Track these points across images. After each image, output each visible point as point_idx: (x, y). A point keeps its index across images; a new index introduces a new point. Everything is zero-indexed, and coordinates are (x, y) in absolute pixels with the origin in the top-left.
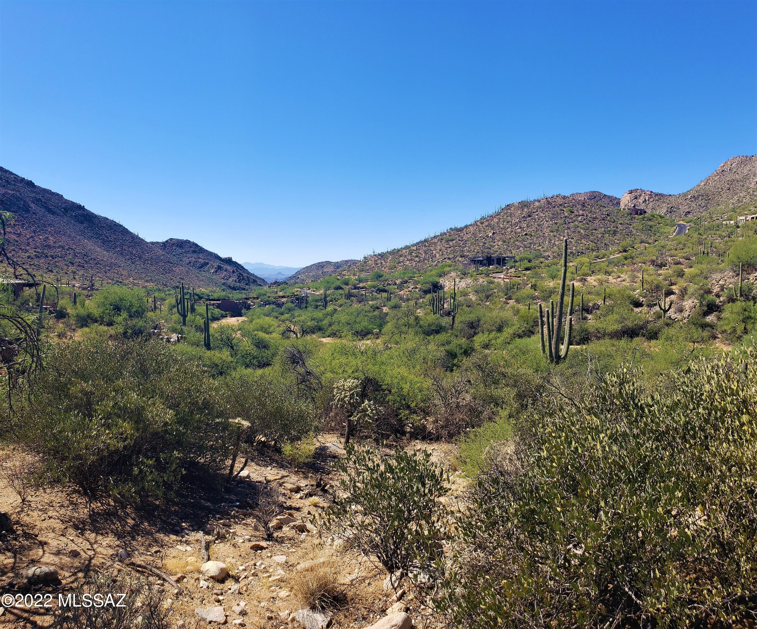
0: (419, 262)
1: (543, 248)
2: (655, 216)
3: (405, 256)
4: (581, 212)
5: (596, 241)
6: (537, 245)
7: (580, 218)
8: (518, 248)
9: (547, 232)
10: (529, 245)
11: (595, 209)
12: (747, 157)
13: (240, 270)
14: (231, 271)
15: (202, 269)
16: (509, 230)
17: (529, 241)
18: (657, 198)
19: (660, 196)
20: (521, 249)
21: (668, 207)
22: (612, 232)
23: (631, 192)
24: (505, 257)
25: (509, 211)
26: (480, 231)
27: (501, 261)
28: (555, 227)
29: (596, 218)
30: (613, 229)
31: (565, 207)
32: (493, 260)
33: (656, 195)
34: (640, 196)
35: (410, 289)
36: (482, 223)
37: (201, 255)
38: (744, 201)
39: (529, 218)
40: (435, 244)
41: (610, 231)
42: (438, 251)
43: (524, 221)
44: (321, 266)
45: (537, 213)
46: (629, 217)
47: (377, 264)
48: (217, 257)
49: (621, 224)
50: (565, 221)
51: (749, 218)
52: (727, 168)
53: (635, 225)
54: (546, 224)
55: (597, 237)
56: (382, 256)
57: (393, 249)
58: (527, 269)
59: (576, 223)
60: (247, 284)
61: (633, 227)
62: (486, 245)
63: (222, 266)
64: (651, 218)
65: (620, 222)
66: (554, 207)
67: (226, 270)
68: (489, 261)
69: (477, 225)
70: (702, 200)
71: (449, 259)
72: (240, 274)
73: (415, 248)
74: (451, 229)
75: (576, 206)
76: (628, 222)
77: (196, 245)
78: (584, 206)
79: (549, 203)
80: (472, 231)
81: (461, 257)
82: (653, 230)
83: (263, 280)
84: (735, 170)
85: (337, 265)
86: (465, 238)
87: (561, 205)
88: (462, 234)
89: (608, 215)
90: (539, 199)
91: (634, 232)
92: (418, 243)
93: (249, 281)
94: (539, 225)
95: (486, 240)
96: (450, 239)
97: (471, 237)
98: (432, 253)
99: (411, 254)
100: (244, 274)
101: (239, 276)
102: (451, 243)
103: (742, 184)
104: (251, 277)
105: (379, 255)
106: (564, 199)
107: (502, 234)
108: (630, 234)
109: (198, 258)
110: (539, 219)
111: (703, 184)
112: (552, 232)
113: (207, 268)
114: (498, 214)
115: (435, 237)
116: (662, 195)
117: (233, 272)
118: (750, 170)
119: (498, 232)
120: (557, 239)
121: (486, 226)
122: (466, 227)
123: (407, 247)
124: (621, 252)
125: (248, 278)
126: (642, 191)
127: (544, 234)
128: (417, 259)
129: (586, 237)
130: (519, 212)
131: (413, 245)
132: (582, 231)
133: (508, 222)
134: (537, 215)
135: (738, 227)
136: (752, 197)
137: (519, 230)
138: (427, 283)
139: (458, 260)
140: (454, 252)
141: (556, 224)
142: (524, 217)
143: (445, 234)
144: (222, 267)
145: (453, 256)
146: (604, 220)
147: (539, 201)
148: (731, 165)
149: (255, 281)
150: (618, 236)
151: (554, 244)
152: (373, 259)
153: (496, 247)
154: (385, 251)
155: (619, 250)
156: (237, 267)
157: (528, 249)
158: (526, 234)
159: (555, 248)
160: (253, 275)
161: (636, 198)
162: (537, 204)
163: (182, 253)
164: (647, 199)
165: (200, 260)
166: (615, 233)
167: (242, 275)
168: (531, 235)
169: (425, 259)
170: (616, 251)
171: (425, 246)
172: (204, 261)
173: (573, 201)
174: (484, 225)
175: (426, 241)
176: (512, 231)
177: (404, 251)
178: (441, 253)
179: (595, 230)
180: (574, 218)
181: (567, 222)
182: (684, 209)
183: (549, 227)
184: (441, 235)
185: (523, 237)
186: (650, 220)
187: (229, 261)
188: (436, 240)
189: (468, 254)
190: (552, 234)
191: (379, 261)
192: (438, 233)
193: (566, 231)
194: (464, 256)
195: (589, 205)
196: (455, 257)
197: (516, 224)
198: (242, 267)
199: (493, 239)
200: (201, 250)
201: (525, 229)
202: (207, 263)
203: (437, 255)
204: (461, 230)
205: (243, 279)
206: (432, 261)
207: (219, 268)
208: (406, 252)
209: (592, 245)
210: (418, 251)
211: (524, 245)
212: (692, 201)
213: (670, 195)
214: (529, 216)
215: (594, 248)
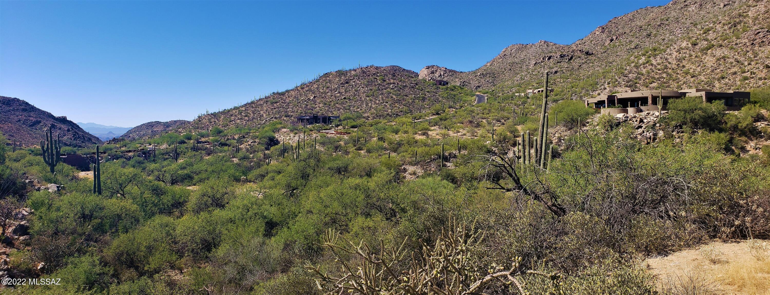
0: (248, 121)
1: (361, 110)
2: (457, 87)
3: (236, 116)
4: (392, 81)
5: (408, 105)
6: (356, 107)
7: (391, 86)
8: (339, 110)
9: (363, 97)
10: (348, 108)
11: (404, 78)
12: (523, 45)
13: (76, 128)
14: (66, 129)
15: (33, 127)
16: (329, 94)
17: (348, 104)
18: (450, 74)
19: (453, 72)
20: (341, 110)
21: (461, 82)
22: (421, 98)
23: (428, 68)
24: (330, 117)
25: (328, 78)
26: (301, 95)
27: (326, 120)
28: (370, 93)
29: (406, 86)
30: (422, 96)
31: (377, 76)
32: (319, 119)
33: (450, 71)
34: (436, 71)
35: (250, 143)
36: (303, 88)
37: (32, 114)
38: (526, 79)
39: (347, 85)
40: (261, 105)
41: (419, 97)
42: (264, 111)
43: (342, 87)
44: (150, 125)
45: (353, 81)
46: (434, 87)
47: (211, 122)
48: (50, 116)
49: (428, 92)
50: (378, 87)
51: (536, 91)
52: (508, 53)
53: (440, 93)
54: (362, 90)
55: (409, 102)
56: (215, 115)
57: (223, 109)
58: (353, 127)
59: (389, 90)
60: (83, 142)
61: (439, 95)
62: (308, 107)
63: (56, 124)
64: (453, 88)
65: (427, 90)
66: (369, 76)
67: (60, 129)
68: (315, 119)
69: (298, 90)
70: (489, 77)
71: (276, 118)
72: (75, 132)
73: (244, 109)
74: (273, 93)
75: (387, 76)
76: (435, 91)
77: (27, 104)
78: (394, 76)
79: (364, 72)
80: (294, 95)
81: (286, 116)
82: (456, 98)
83: (98, 138)
84: (514, 55)
85: (167, 125)
86: (287, 101)
87: (374, 74)
88: (285, 98)
89: (416, 84)
90: (355, 69)
91: (440, 99)
92: (246, 105)
93: (84, 139)
94: (356, 91)
95: (307, 102)
96: (274, 101)
97: (293, 100)
98: (260, 113)
99: (240, 113)
100: (80, 133)
101: (75, 135)
102: (275, 105)
103: (520, 66)
104: (86, 135)
105: (212, 114)
106: (377, 69)
107: (323, 98)
108: (437, 101)
109: (29, 116)
110: (356, 86)
111: (489, 64)
112: (368, 96)
113: (39, 126)
114: (318, 81)
115: (260, 99)
116: (455, 72)
117: (68, 130)
118: (526, 56)
119: (318, 95)
120: (373, 103)
121: (307, 91)
122: (288, 91)
123: (235, 108)
124: (434, 115)
125: (83, 136)
126: (438, 67)
127: (361, 98)
128: (247, 118)
129: (399, 101)
130: (337, 79)
131: (242, 106)
132: (394, 97)
133: (328, 88)
134: (354, 82)
135: (528, 98)
136: (531, 76)
137: (339, 94)
138: (264, 138)
139: (284, 120)
140: (279, 113)
141: (371, 90)
142: (342, 84)
143: (269, 97)
144: (56, 126)
145: (279, 116)
146: (413, 88)
147: (355, 70)
148: (511, 51)
149: (90, 140)
150: (427, 102)
151: (371, 107)
152: (207, 118)
153: (318, 108)
154: (217, 111)
155: (432, 113)
156: (73, 127)
157: (348, 111)
158: (345, 98)
159: (373, 110)
160: (88, 134)
161: (433, 73)
162: (353, 72)
163: (9, 111)
164: (442, 74)
165: (31, 119)
166: (424, 99)
167: (77, 133)
168: (350, 99)
169: (253, 118)
170: (430, 114)
171: (253, 107)
172: (36, 119)
173: (385, 72)
174: (304, 90)
175: (252, 103)
176: (332, 95)
177: (234, 111)
178: (267, 113)
179: (406, 96)
180: (386, 86)
181: (381, 89)
182: (474, 83)
183: (365, 92)
184: (266, 97)
185: (342, 101)
186: (452, 90)
187: (63, 120)
188: (262, 103)
189: (292, 114)
190: (368, 98)
191: (213, 120)
192: (263, 96)
193: (380, 96)
194: (289, 116)
195: (398, 75)
196: (280, 117)
197: (335, 89)
198: (78, 126)
199: (315, 102)
200: (33, 109)
201: (343, 94)
202: (40, 122)
203: (264, 115)
204: (283, 94)
205: (79, 137)
206: (260, 120)
207: (53, 126)
208: (236, 112)
209: (405, 108)
210: (247, 111)
211: (344, 107)
212: (481, 78)
213: (461, 72)
214: (347, 83)
215: (407, 111)
